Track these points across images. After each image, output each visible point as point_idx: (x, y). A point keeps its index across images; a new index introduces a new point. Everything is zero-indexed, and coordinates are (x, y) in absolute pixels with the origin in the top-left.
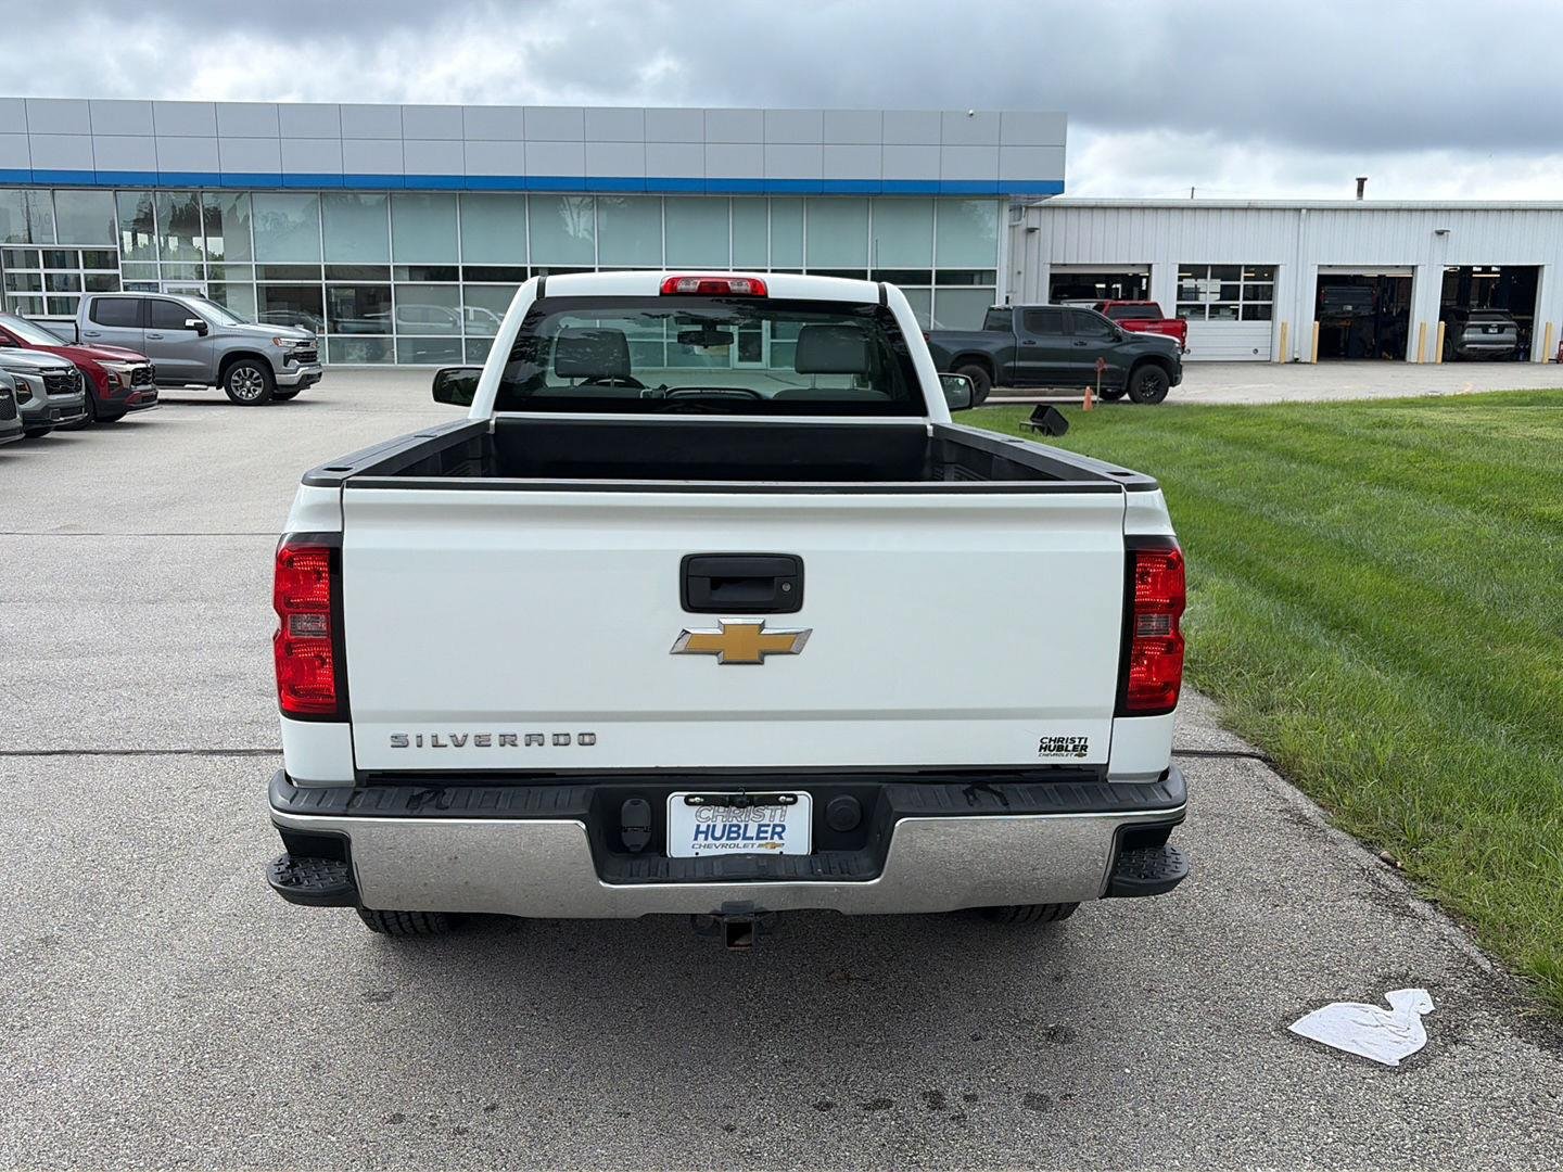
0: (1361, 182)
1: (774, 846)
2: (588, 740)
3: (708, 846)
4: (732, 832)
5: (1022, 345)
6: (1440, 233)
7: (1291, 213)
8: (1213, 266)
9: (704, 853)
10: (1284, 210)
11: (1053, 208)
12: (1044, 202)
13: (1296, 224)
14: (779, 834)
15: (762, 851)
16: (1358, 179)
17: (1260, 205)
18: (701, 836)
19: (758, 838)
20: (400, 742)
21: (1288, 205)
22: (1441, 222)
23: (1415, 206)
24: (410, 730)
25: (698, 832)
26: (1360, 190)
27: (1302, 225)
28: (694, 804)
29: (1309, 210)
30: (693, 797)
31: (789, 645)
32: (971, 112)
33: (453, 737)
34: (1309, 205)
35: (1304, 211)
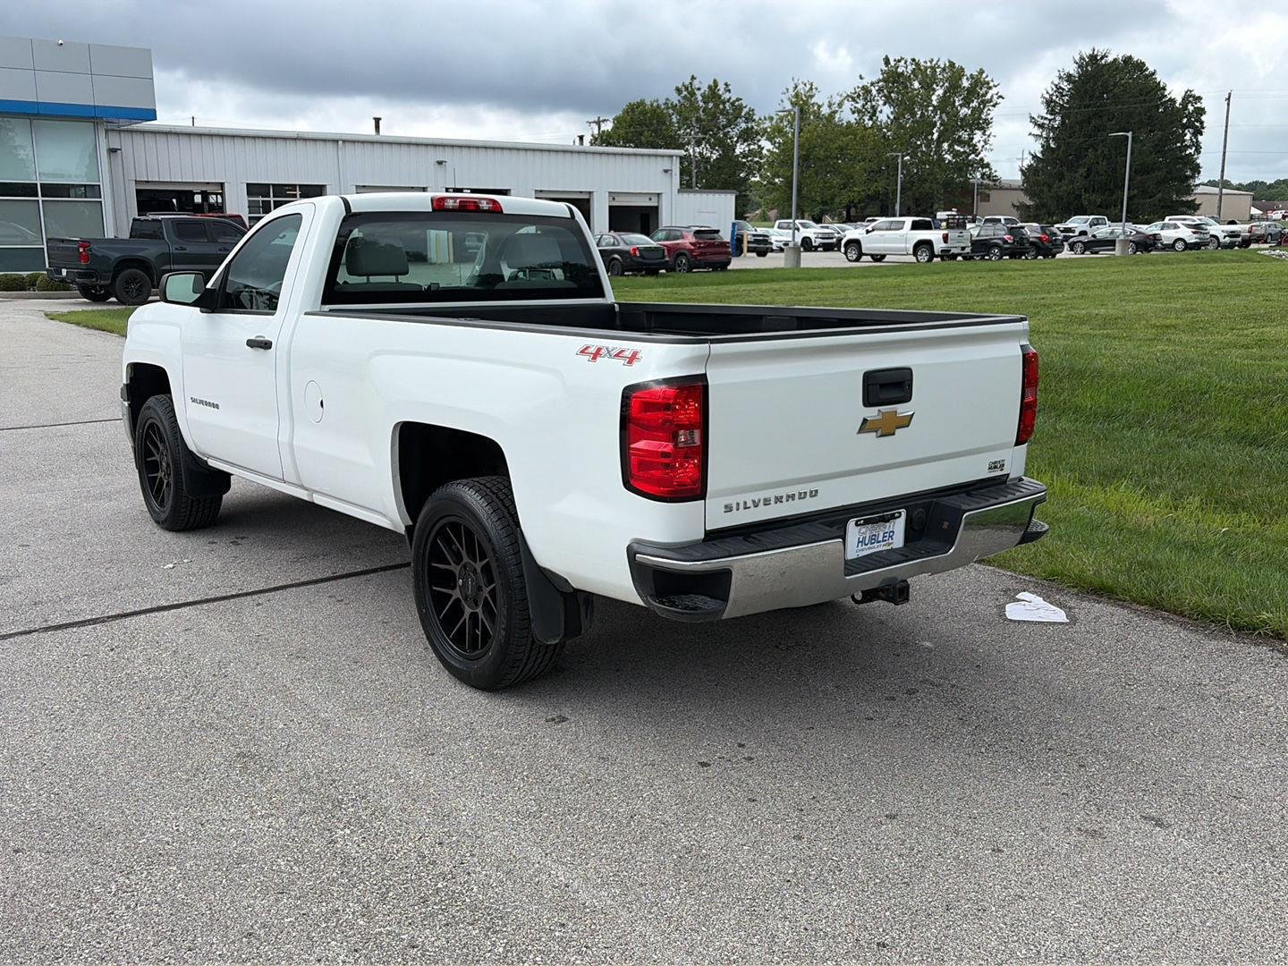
0: (377, 121)
1: (889, 544)
2: (814, 494)
3: (863, 550)
4: (873, 539)
5: (176, 252)
6: (440, 163)
7: (331, 143)
8: (274, 185)
9: (862, 554)
10: (325, 141)
11: (143, 132)
12: (135, 127)
13: (335, 153)
14: (891, 537)
15: (885, 548)
16: (375, 119)
17: (306, 136)
18: (860, 544)
19: (883, 541)
20: (728, 509)
21: (329, 137)
22: (441, 155)
23: (420, 141)
24: (732, 500)
25: (859, 542)
26: (377, 127)
27: (340, 153)
28: (861, 525)
29: (344, 141)
30: (860, 520)
31: (906, 422)
32: (60, 42)
33: (754, 501)
34: (344, 138)
35: (340, 142)
